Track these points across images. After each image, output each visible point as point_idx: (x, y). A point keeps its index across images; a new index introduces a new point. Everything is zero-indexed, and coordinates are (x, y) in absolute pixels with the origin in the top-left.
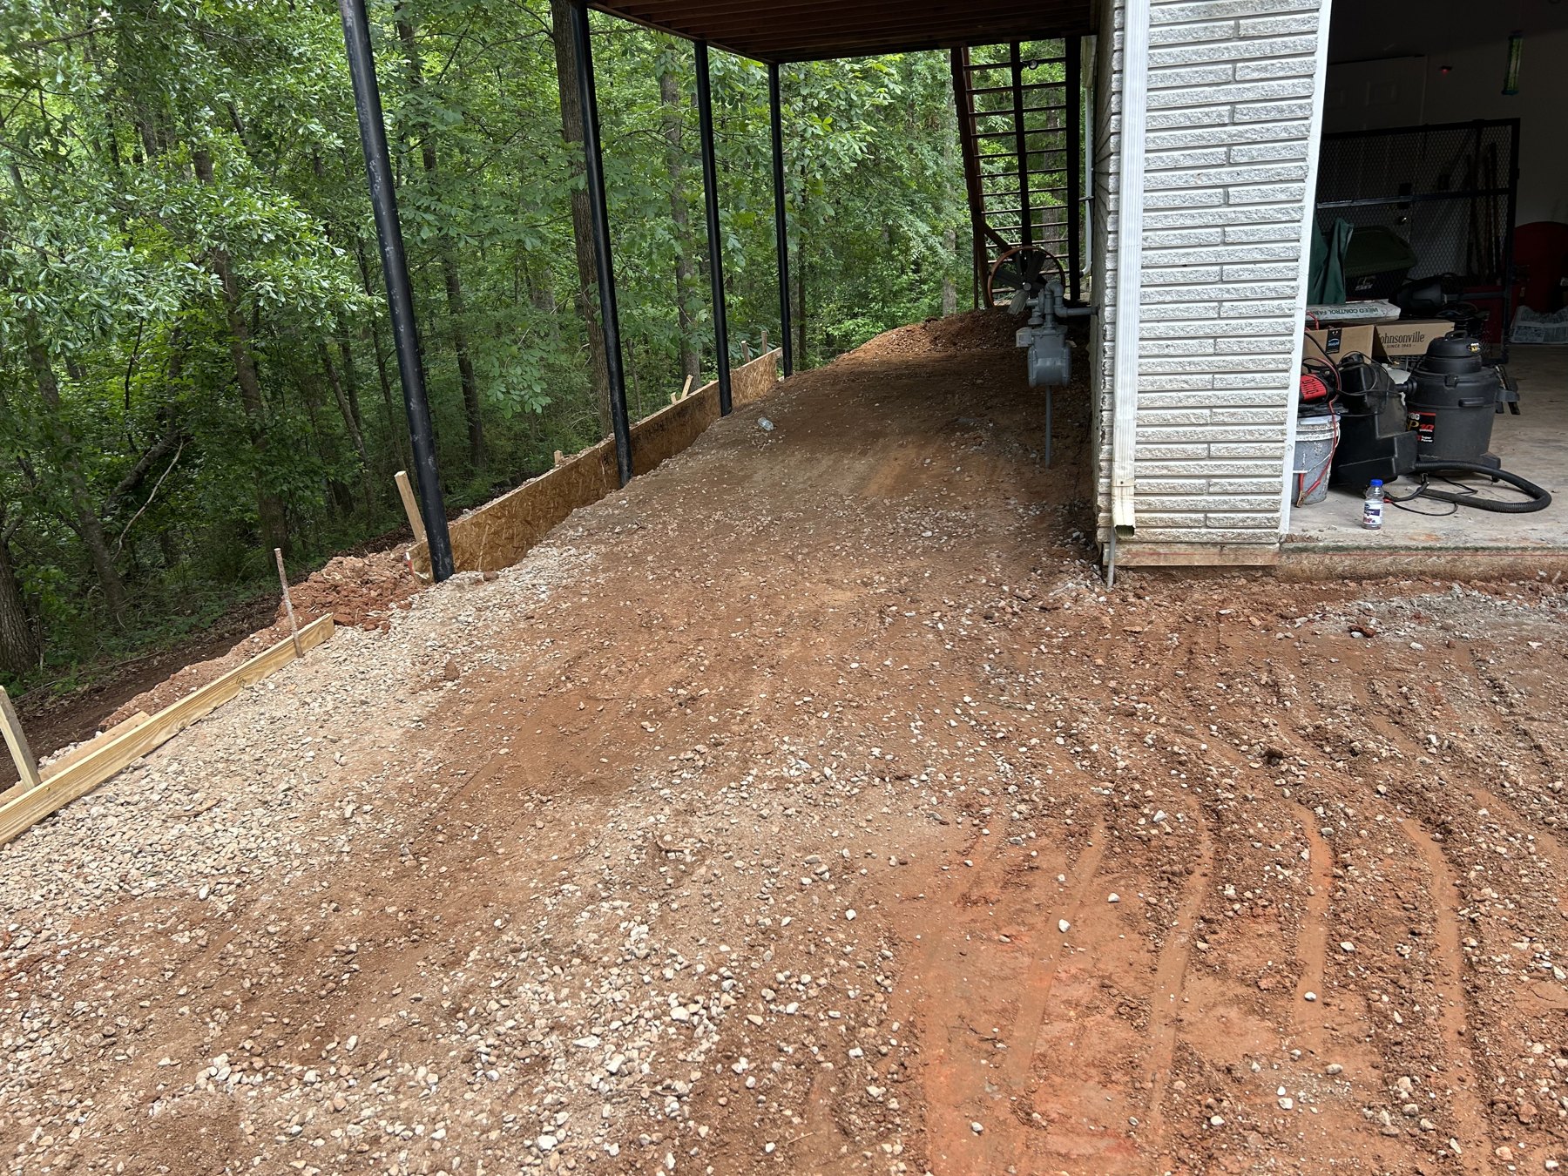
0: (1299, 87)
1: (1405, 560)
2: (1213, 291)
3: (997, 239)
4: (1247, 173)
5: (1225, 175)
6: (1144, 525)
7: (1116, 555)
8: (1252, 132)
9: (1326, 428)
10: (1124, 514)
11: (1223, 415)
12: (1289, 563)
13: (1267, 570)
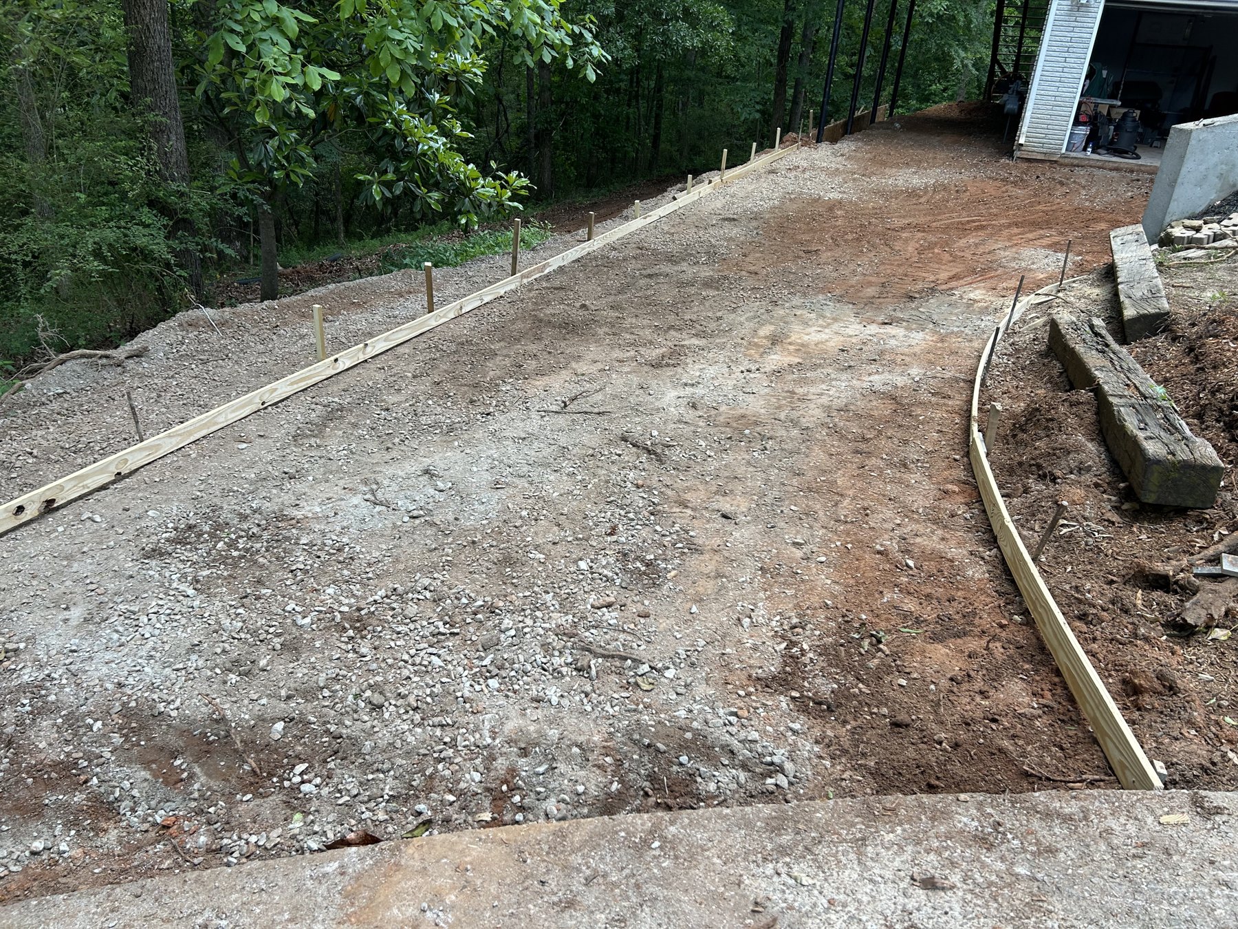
0: (1088, 36)
1: (1091, 162)
2: (1057, 84)
3: (1001, 67)
4: (1072, 55)
5: (1066, 55)
6: (1027, 146)
7: (1017, 154)
8: (1075, 45)
9: (1084, 131)
10: (1022, 141)
11: (1053, 117)
12: (1062, 161)
13: (1056, 162)
